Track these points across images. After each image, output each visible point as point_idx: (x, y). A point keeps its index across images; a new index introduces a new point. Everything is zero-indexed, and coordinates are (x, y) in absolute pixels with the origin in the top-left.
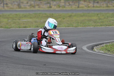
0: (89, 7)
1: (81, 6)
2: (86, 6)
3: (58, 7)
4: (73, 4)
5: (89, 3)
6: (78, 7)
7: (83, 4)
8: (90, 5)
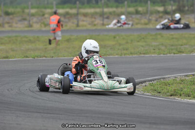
0: (95, 25)
1: (81, 23)
2: (89, 24)
3: (43, 25)
4: (67, 20)
5: (93, 19)
6: (78, 25)
7: (83, 21)
8: (96, 23)
